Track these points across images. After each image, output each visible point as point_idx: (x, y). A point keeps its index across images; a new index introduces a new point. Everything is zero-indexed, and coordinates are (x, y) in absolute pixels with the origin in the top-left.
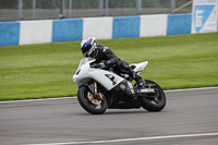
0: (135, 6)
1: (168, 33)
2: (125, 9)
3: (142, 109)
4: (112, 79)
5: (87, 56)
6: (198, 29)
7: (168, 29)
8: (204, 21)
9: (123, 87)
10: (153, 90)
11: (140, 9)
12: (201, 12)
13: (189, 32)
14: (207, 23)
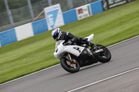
0: (9, 23)
1: (35, 34)
2: (4, 27)
3: (99, 63)
4: (78, 49)
5: (57, 40)
6: (52, 26)
7: (34, 31)
8: (54, 20)
9: (85, 52)
10: (102, 50)
11: (14, 24)
12: (51, 15)
13: (47, 30)
14: (57, 21)
